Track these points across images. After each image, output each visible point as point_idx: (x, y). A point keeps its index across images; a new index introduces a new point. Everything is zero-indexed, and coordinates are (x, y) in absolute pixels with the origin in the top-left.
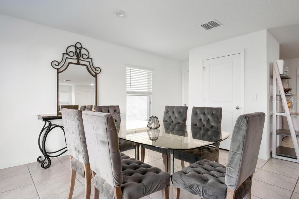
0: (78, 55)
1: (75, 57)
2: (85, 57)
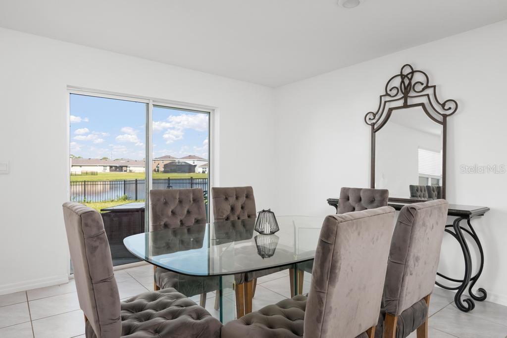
0: (406, 89)
1: (400, 96)
2: (419, 88)
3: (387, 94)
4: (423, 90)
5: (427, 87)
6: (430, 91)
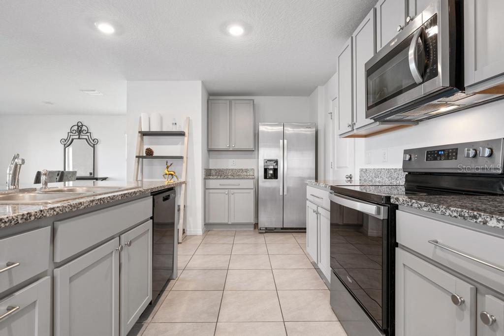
0: (80, 131)
1: (77, 134)
2: (85, 132)
3: (71, 132)
4: (86, 133)
5: (88, 132)
6: (89, 134)
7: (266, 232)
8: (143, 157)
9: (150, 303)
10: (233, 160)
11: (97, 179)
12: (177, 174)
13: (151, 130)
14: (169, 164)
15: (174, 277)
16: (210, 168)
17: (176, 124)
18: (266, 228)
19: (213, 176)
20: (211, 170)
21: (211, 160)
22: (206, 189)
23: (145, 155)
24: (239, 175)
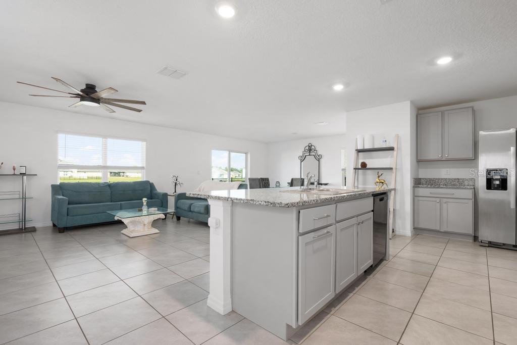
0: (310, 150)
1: (308, 152)
2: (313, 150)
3: (305, 151)
5: (315, 150)
7: (489, 247)
8: (359, 169)
9: (371, 266)
10: (446, 169)
11: (321, 184)
12: (386, 182)
13: (365, 148)
14: (380, 174)
15: (387, 258)
16: (420, 177)
17: (386, 141)
18: (490, 242)
19: (423, 184)
20: (420, 179)
21: (420, 170)
22: (415, 197)
23: (360, 167)
24: (454, 185)
